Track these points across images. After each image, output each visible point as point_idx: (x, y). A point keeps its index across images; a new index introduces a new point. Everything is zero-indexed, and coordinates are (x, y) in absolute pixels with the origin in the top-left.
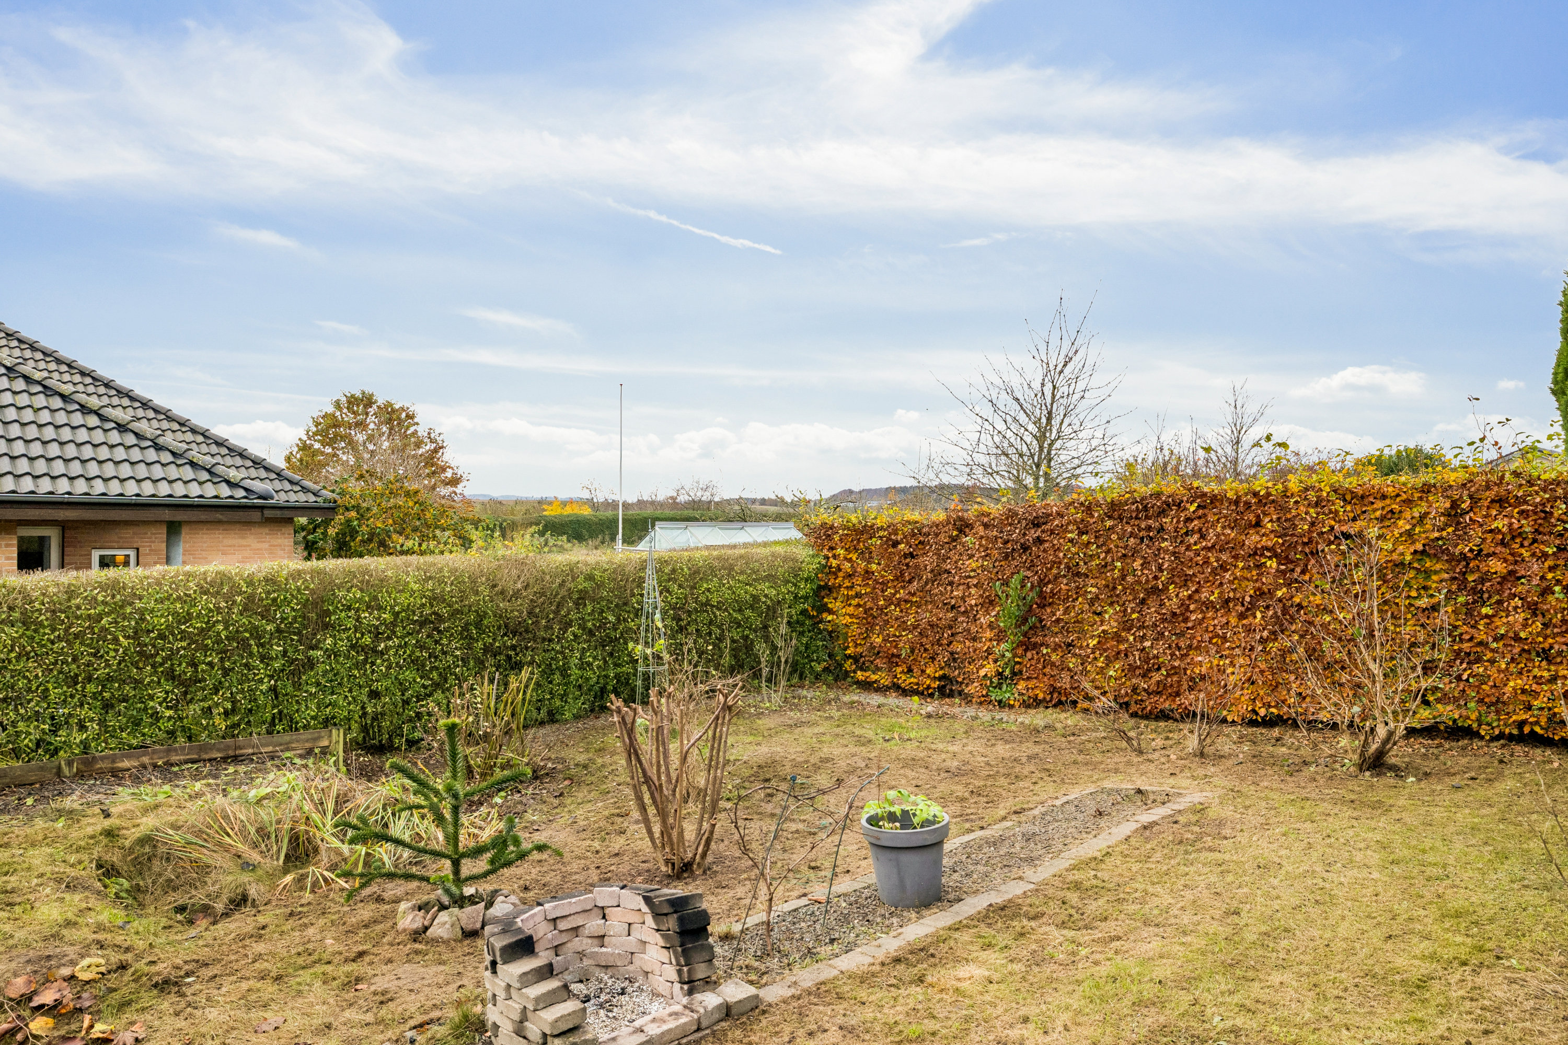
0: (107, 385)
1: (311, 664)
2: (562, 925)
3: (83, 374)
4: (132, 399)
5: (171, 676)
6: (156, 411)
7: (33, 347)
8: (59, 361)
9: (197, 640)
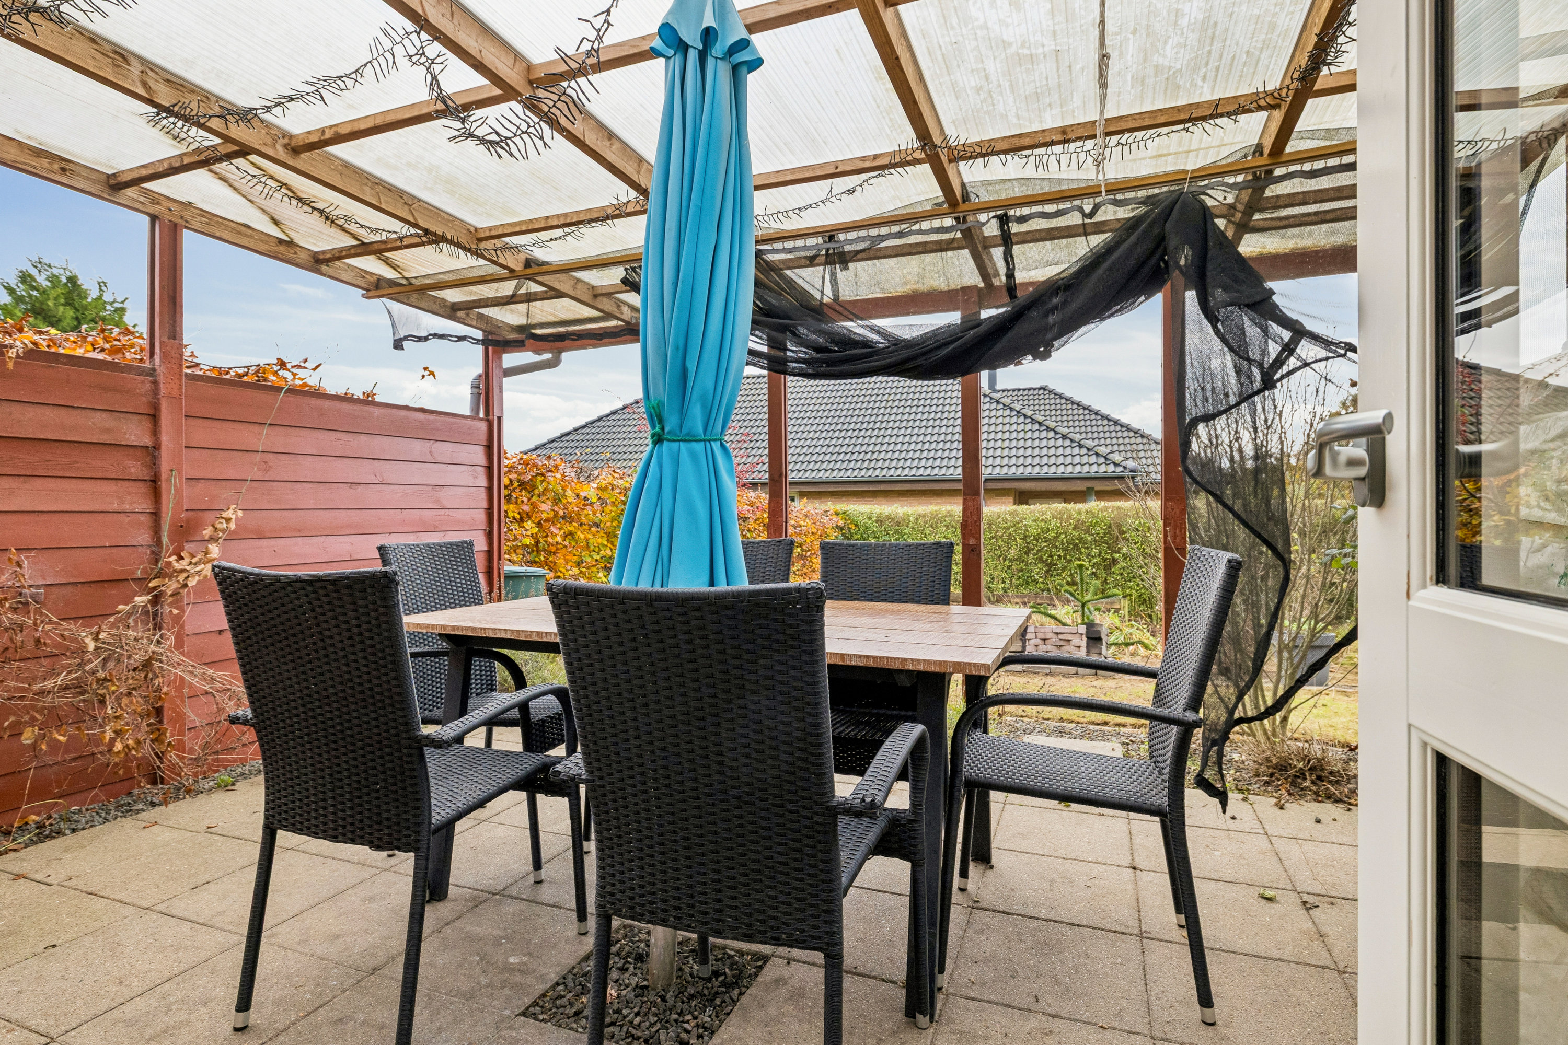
0: (1096, 414)
1: (1114, 561)
2: (1061, 637)
3: (1084, 408)
4: (1109, 420)
5: (1040, 559)
6: (1122, 426)
7: (1061, 397)
8: (1073, 403)
9: (1052, 542)
